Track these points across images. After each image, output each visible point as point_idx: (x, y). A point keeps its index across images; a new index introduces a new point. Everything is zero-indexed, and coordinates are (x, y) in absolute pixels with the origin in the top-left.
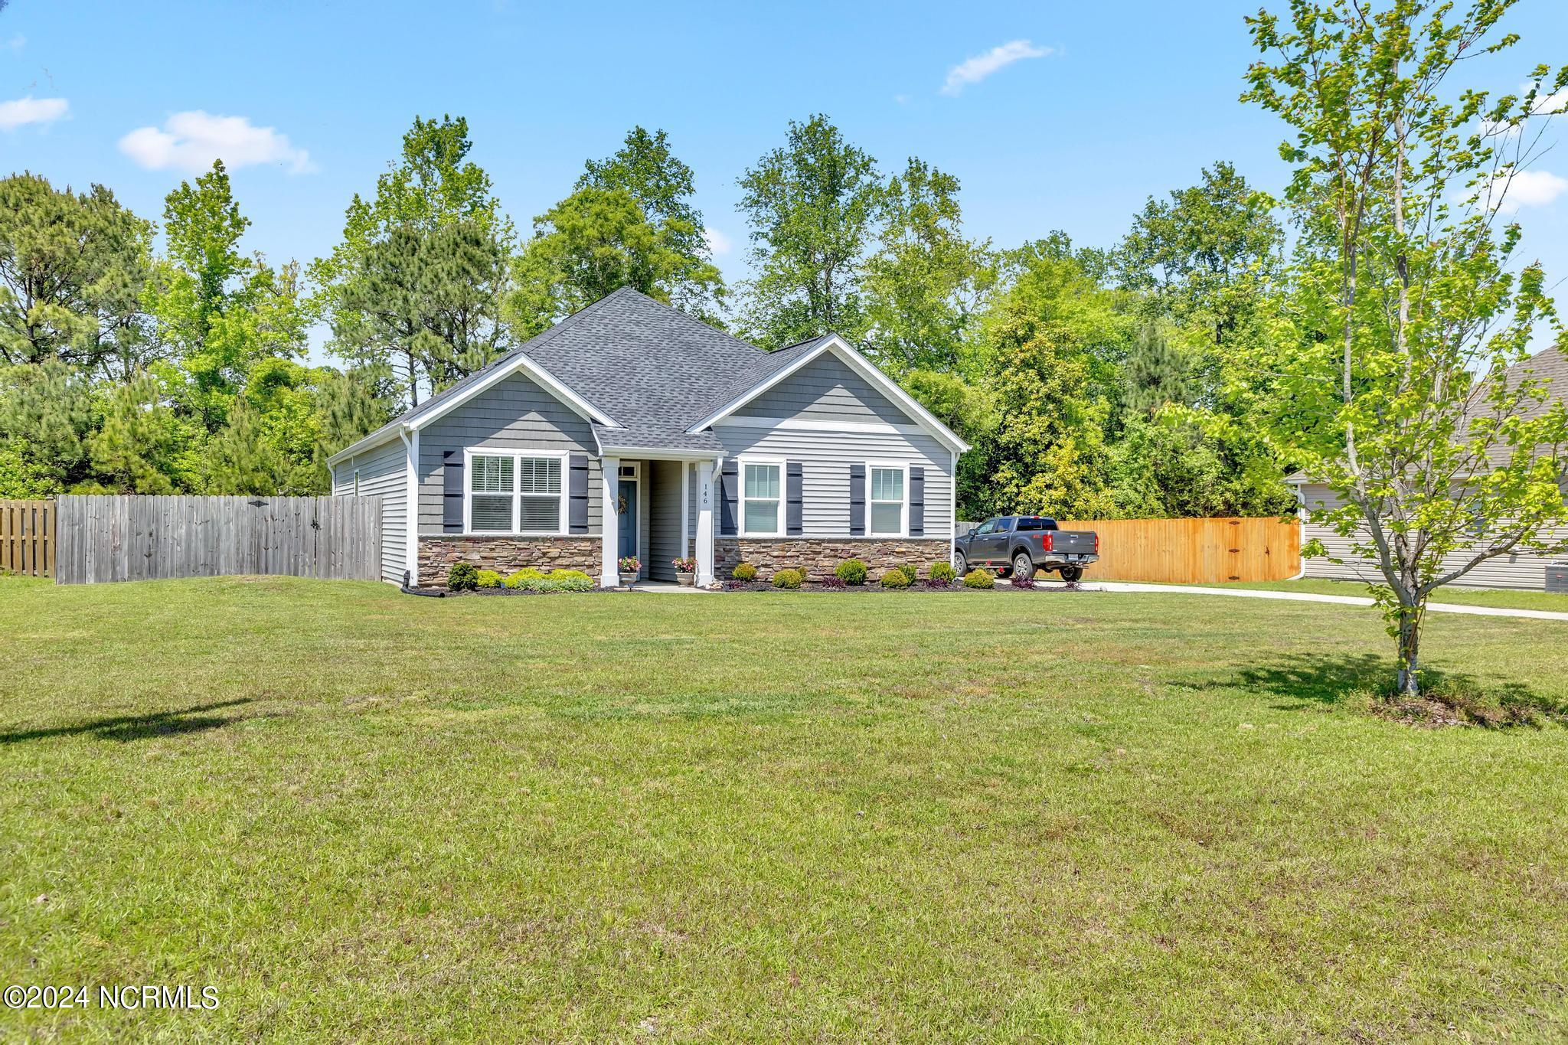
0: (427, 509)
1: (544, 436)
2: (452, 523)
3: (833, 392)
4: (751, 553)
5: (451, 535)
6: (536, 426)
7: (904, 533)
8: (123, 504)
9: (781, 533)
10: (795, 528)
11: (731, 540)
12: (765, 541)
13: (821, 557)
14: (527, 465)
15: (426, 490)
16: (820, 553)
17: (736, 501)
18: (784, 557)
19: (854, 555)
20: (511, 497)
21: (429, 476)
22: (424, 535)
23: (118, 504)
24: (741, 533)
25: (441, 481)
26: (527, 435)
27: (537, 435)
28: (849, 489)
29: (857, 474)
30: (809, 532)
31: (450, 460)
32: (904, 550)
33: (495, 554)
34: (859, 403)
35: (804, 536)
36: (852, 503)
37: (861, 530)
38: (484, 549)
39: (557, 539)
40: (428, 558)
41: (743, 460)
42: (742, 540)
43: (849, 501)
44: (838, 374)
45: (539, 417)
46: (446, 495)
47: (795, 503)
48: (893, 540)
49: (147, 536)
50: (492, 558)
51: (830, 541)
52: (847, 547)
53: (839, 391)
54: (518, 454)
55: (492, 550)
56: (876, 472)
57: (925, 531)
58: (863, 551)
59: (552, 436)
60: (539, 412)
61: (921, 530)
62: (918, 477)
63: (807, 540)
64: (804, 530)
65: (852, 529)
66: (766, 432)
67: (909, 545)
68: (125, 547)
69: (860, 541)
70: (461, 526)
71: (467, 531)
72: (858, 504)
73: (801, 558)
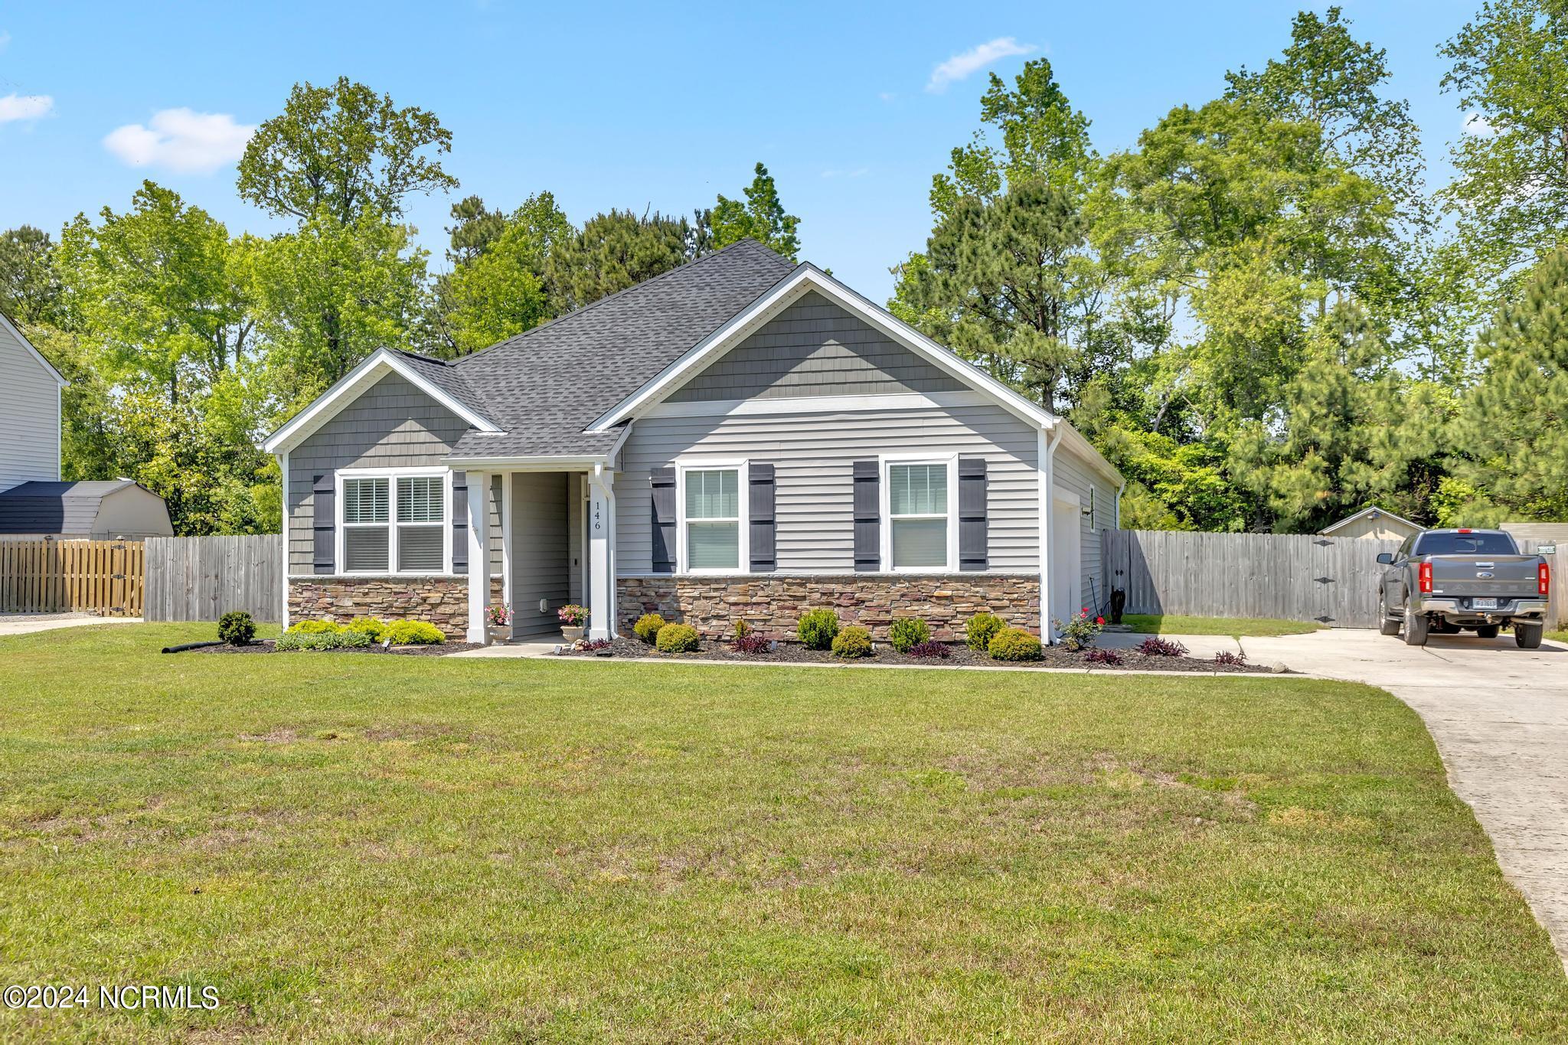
0: (299, 546)
1: (423, 449)
2: (323, 563)
3: (820, 353)
4: (695, 598)
5: (321, 576)
6: (415, 437)
7: (952, 566)
8: (194, 545)
9: (743, 569)
10: (763, 560)
11: (667, 580)
12: (717, 580)
13: (805, 604)
14: (403, 485)
15: (297, 523)
16: (804, 598)
17: (673, 524)
18: (746, 604)
19: (860, 602)
20: (387, 529)
21: (299, 506)
22: (293, 576)
23: (191, 546)
24: (681, 570)
25: (310, 511)
26: (404, 450)
27: (417, 449)
28: (851, 499)
29: (865, 476)
30: (786, 567)
31: (320, 486)
32: (949, 593)
33: (368, 600)
34: (865, 364)
35: (778, 573)
36: (857, 521)
37: (875, 562)
38: (357, 594)
39: (438, 581)
40: (298, 605)
41: (682, 465)
42: (681, 579)
43: (851, 517)
44: (830, 325)
45: (417, 427)
46: (316, 529)
47: (764, 524)
48: (930, 578)
49: (213, 578)
50: (365, 605)
51: (819, 580)
52: (848, 589)
53: (832, 348)
54: (392, 474)
55: (365, 594)
56: (898, 472)
57: (991, 562)
58: (878, 596)
59: (431, 449)
60: (417, 420)
61: (983, 561)
62: (974, 475)
63: (782, 579)
64: (779, 563)
65: (857, 562)
66: (717, 421)
67: (958, 585)
68: (196, 590)
69: (872, 579)
70: (333, 565)
71: (339, 572)
72: (867, 521)
73: (774, 606)
